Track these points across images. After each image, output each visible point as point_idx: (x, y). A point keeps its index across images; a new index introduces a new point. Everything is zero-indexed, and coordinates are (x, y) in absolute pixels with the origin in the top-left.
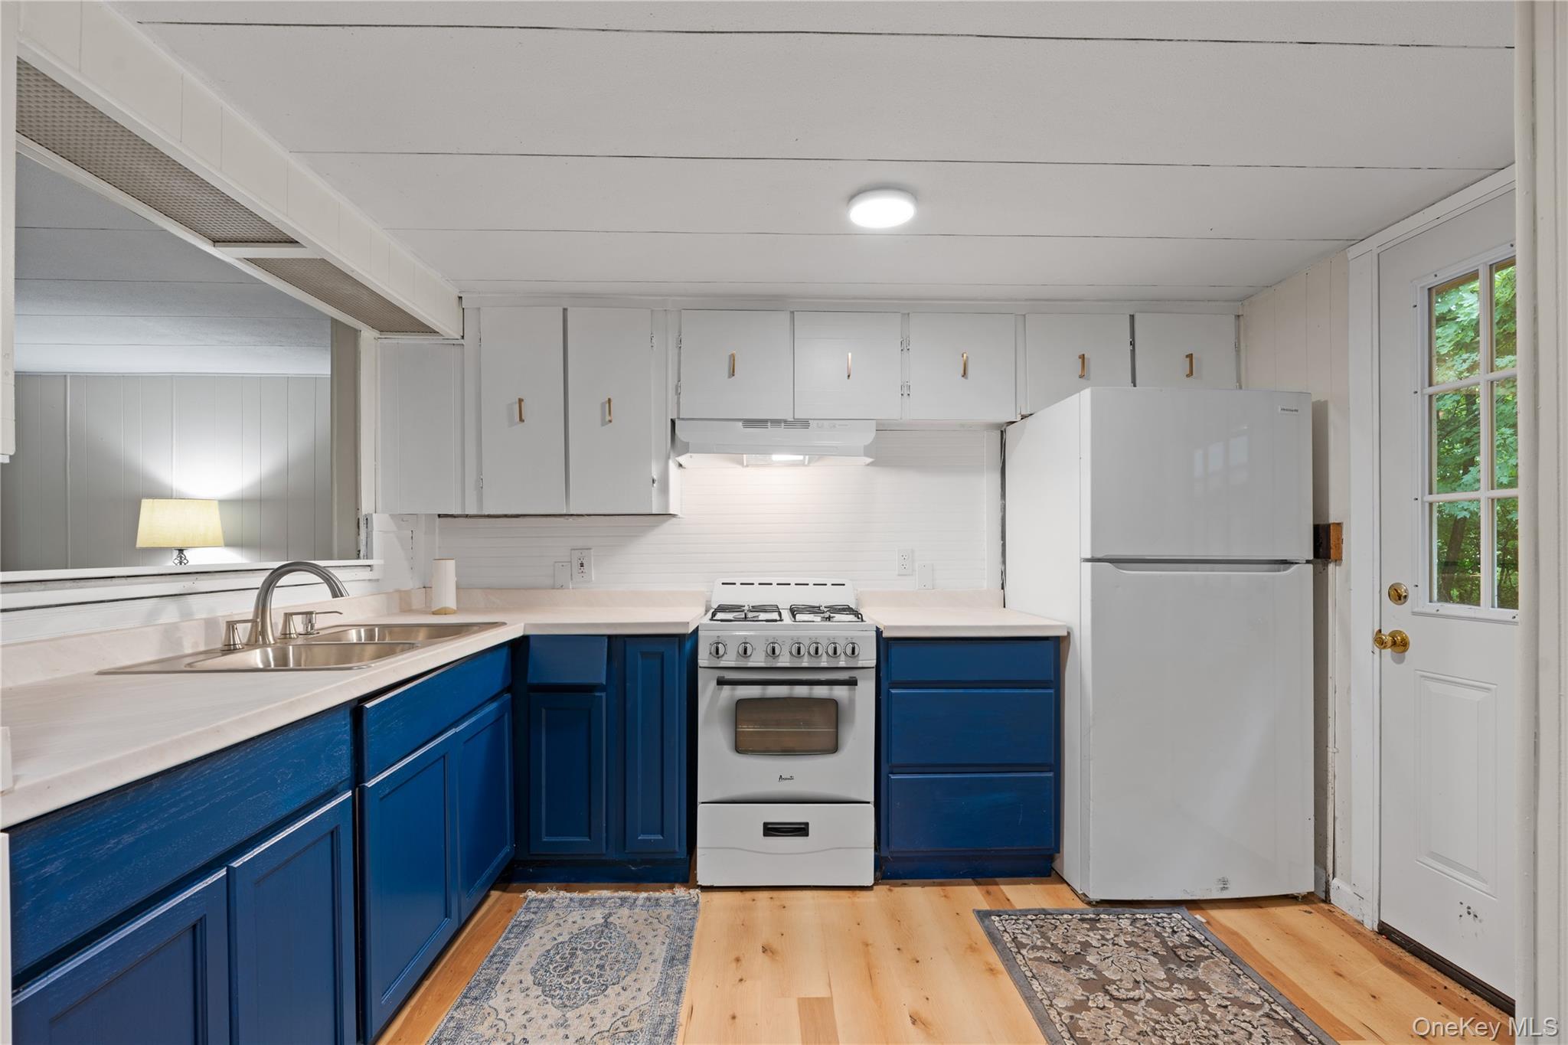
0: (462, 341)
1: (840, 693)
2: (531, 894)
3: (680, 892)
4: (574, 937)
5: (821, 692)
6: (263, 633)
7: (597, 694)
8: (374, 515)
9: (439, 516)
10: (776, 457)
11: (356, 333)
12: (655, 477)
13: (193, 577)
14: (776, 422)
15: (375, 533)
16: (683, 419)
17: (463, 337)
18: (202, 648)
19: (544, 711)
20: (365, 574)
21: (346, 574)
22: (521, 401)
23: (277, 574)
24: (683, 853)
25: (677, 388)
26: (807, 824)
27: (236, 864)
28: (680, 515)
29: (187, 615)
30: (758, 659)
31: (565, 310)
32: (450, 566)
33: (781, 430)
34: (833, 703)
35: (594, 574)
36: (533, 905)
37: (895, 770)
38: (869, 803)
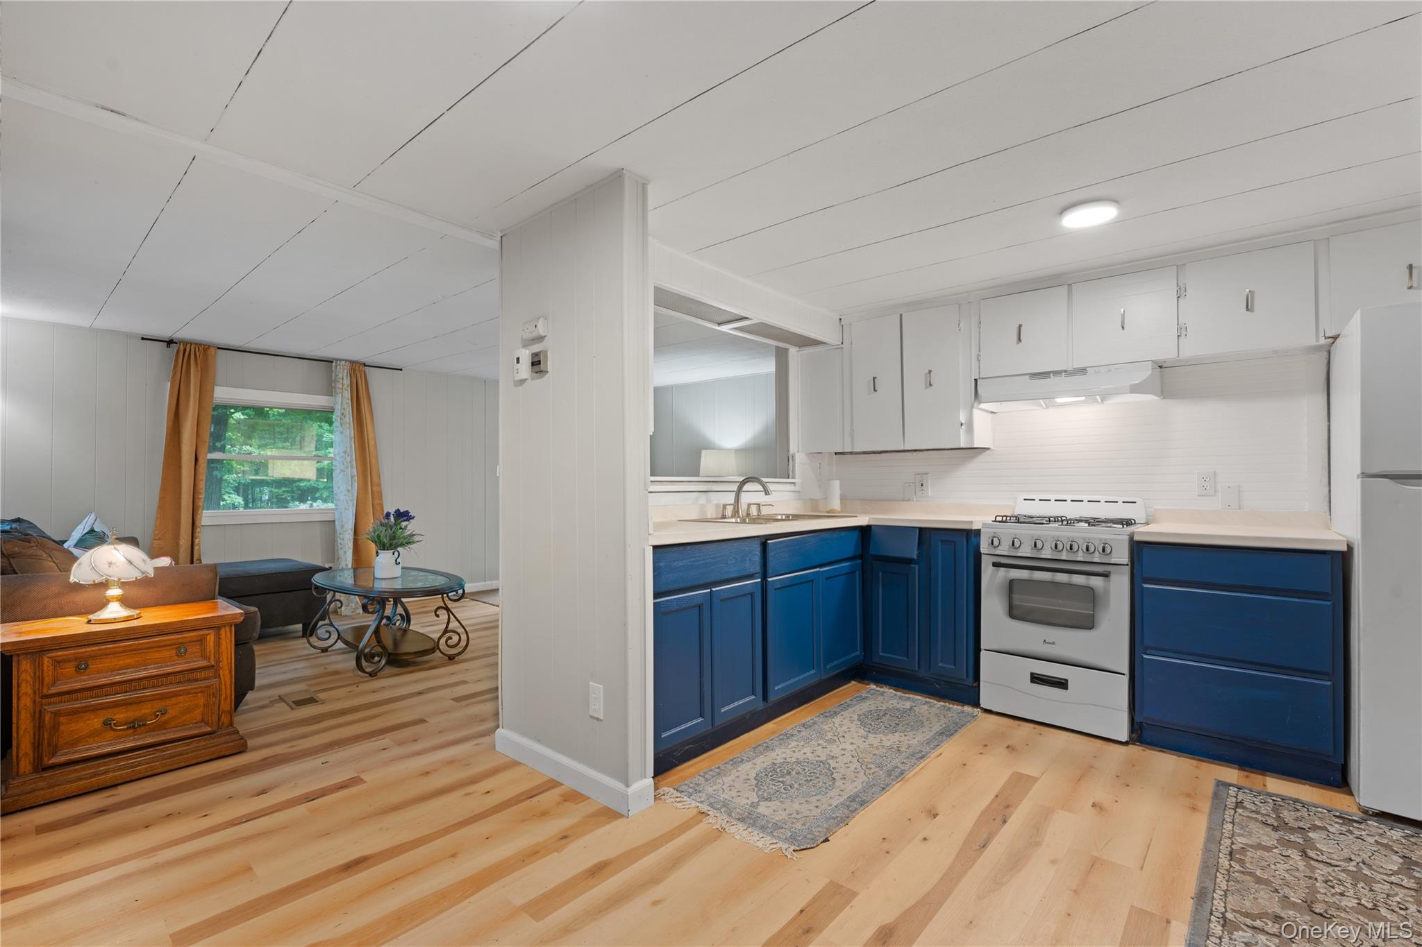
0: (842, 346)
1: (1096, 582)
2: (873, 686)
3: (968, 709)
4: (888, 709)
5: (1079, 580)
6: (738, 512)
7: (913, 566)
8: (796, 454)
9: (836, 453)
10: (1059, 400)
11: (786, 350)
12: (963, 422)
13: (711, 483)
14: (1057, 373)
15: (796, 465)
16: (982, 378)
17: (842, 343)
18: (714, 517)
19: (881, 573)
20: (791, 488)
21: (775, 485)
22: (874, 378)
23: (743, 483)
24: (970, 681)
25: (978, 356)
26: (1067, 680)
27: (714, 589)
28: (992, 448)
29: (709, 501)
30: (1026, 551)
31: (901, 315)
32: (837, 483)
33: (1062, 378)
34: (1091, 590)
35: (930, 491)
36: (872, 691)
37: (1148, 652)
38: (1124, 674)
